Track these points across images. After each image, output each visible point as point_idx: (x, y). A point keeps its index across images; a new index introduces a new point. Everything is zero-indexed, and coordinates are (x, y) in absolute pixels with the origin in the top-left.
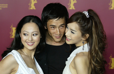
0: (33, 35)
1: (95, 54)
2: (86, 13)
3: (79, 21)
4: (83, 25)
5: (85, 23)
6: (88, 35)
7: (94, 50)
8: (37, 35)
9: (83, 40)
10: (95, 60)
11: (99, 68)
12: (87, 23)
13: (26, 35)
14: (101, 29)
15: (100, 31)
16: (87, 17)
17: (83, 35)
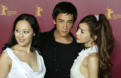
0: (25, 32)
1: (103, 55)
2: (97, 17)
3: (89, 22)
4: (93, 27)
5: (94, 25)
6: (96, 37)
7: (102, 51)
8: (28, 32)
9: (92, 41)
10: (103, 60)
11: (106, 67)
12: (96, 25)
13: (18, 31)
14: (110, 33)
15: (109, 34)
16: (98, 20)
17: (92, 36)
